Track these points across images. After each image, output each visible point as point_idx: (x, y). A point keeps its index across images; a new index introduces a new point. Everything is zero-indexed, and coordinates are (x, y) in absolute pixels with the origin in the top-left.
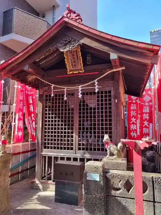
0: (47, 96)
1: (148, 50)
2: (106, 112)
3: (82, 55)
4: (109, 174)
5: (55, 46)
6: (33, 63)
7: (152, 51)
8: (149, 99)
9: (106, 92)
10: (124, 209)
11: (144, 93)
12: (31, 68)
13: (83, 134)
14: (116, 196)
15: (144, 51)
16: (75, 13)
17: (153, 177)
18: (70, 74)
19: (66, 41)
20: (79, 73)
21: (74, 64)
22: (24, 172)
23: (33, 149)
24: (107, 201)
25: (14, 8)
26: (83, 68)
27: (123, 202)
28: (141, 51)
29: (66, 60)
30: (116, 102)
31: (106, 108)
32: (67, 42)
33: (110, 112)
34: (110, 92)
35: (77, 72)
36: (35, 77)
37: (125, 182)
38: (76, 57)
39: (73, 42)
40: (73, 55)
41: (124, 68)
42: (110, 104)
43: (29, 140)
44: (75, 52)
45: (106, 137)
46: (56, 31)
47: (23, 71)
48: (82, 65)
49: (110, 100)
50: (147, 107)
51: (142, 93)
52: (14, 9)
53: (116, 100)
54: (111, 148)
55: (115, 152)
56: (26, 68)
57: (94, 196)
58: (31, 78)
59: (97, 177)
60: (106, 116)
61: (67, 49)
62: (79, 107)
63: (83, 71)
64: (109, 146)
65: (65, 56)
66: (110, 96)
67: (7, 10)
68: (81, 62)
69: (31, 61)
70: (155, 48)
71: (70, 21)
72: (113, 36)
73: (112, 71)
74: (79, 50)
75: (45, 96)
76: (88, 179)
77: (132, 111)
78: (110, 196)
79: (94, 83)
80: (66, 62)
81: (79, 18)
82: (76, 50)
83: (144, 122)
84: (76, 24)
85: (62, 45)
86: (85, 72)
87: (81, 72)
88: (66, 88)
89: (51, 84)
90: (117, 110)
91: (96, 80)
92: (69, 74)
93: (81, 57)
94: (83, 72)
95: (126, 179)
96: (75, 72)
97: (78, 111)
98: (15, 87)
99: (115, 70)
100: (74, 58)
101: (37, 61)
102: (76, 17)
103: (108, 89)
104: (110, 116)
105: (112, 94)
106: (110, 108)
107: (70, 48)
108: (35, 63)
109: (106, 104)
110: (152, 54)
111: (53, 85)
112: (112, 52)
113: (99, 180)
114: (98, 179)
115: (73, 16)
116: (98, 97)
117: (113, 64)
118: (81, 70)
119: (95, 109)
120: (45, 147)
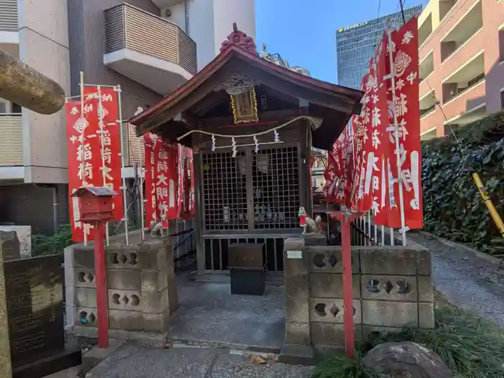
0: (204, 156)
2: (291, 177)
5: (220, 86)
9: (290, 149)
12: (185, 118)
16: (245, 36)
17: (359, 250)
18: (239, 123)
19: (235, 79)
20: (251, 122)
21: (243, 109)
25: (124, 4)
26: (257, 116)
29: (232, 104)
30: (305, 162)
32: (237, 81)
33: (296, 176)
34: (295, 149)
35: (249, 121)
38: (247, 99)
39: (246, 80)
42: (296, 165)
45: (302, 210)
48: (256, 112)
49: (296, 160)
52: (123, 6)
53: (305, 160)
60: (291, 182)
61: (239, 91)
63: (258, 119)
66: (295, 155)
68: (256, 107)
71: (242, 52)
75: (201, 156)
76: (288, 257)
78: (314, 273)
82: (249, 91)
85: (229, 85)
86: (261, 120)
87: (254, 121)
94: (256, 121)
96: (245, 121)
97: (252, 176)
100: (244, 102)
102: (247, 43)
103: (292, 145)
105: (299, 150)
106: (296, 171)
107: (243, 89)
109: (290, 166)
112: (303, 97)
113: (302, 258)
116: (274, 156)
118: (254, 118)
119: (270, 173)
120: (207, 228)
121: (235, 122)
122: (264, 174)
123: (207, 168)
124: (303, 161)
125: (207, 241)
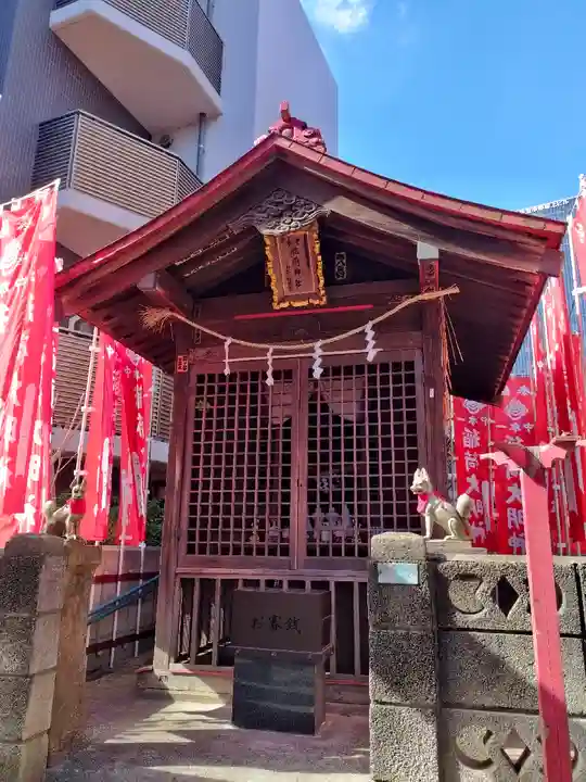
0: (201, 379)
1: (530, 234)
2: (398, 429)
3: (322, 252)
4: (445, 564)
5: (243, 219)
6: (167, 270)
7: (541, 237)
8: (523, 411)
9: (397, 366)
10: (496, 664)
11: (506, 392)
12: (161, 286)
13: (310, 514)
14: (468, 629)
15: (519, 238)
16: (304, 127)
17: (576, 565)
18: (283, 309)
19: (277, 204)
20: (311, 306)
21: (295, 278)
22: (99, 653)
23: (131, 571)
24: (440, 645)
25: (78, 113)
26: (323, 292)
27: (492, 643)
28: (511, 237)
29: (270, 265)
30: (432, 395)
31: (398, 417)
32: (282, 208)
33: (412, 429)
34: (410, 365)
35: (305, 303)
36: (167, 314)
37: (494, 585)
38: (301, 256)
39: (302, 206)
40: (294, 251)
41: (457, 290)
42: (412, 403)
43: (122, 537)
44: (301, 242)
45: (420, 478)
46: (250, 175)
47: (134, 293)
48: (322, 282)
49: (411, 391)
50: (517, 438)
51: (500, 391)
52: (76, 116)
53: (432, 391)
54: (437, 510)
55: (451, 522)
56: (147, 283)
57: (400, 632)
58: (153, 318)
59: (409, 574)
60: (399, 442)
61: (283, 228)
62: (310, 412)
63: (324, 299)
64: (429, 505)
65: (267, 253)
66: (410, 378)
67: (49, 119)
68: (320, 272)
69: (162, 262)
70: (551, 228)
71: (295, 149)
72: (425, 192)
73: (420, 297)
74: (315, 236)
75: (194, 380)
76: (381, 579)
77: (468, 453)
78: (450, 629)
79: (363, 333)
80: (270, 272)
81: (318, 143)
82: (305, 235)
83: (510, 489)
84: (315, 158)
85: (265, 215)
86: (331, 302)
87: (317, 302)
88: (271, 348)
89: (223, 338)
90: (433, 423)
91: (370, 324)
92: (278, 308)
93: (320, 258)
94: (322, 303)
95: (499, 574)
96: (298, 304)
97: (306, 426)
98: (91, 349)
99: (426, 296)
100: (296, 260)
101: (177, 264)
102: (306, 139)
103: (403, 358)
104: (413, 441)
105: (418, 371)
106: (411, 416)
107: (293, 224)
108: (172, 270)
109: (398, 404)
110: (541, 248)
111: (229, 341)
112: (424, 239)
113: (416, 583)
114: (413, 579)
115: (299, 134)
116: (372, 381)
117: (423, 277)
118: (316, 296)
119: (361, 419)
120: (191, 549)
121: (276, 307)
122: (346, 422)
123: (204, 406)
124: (426, 393)
125: (187, 584)
